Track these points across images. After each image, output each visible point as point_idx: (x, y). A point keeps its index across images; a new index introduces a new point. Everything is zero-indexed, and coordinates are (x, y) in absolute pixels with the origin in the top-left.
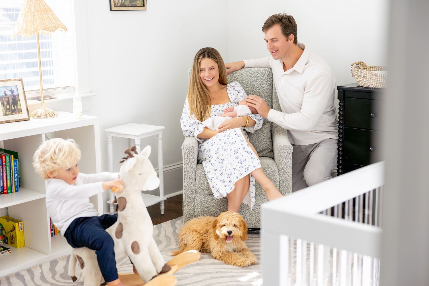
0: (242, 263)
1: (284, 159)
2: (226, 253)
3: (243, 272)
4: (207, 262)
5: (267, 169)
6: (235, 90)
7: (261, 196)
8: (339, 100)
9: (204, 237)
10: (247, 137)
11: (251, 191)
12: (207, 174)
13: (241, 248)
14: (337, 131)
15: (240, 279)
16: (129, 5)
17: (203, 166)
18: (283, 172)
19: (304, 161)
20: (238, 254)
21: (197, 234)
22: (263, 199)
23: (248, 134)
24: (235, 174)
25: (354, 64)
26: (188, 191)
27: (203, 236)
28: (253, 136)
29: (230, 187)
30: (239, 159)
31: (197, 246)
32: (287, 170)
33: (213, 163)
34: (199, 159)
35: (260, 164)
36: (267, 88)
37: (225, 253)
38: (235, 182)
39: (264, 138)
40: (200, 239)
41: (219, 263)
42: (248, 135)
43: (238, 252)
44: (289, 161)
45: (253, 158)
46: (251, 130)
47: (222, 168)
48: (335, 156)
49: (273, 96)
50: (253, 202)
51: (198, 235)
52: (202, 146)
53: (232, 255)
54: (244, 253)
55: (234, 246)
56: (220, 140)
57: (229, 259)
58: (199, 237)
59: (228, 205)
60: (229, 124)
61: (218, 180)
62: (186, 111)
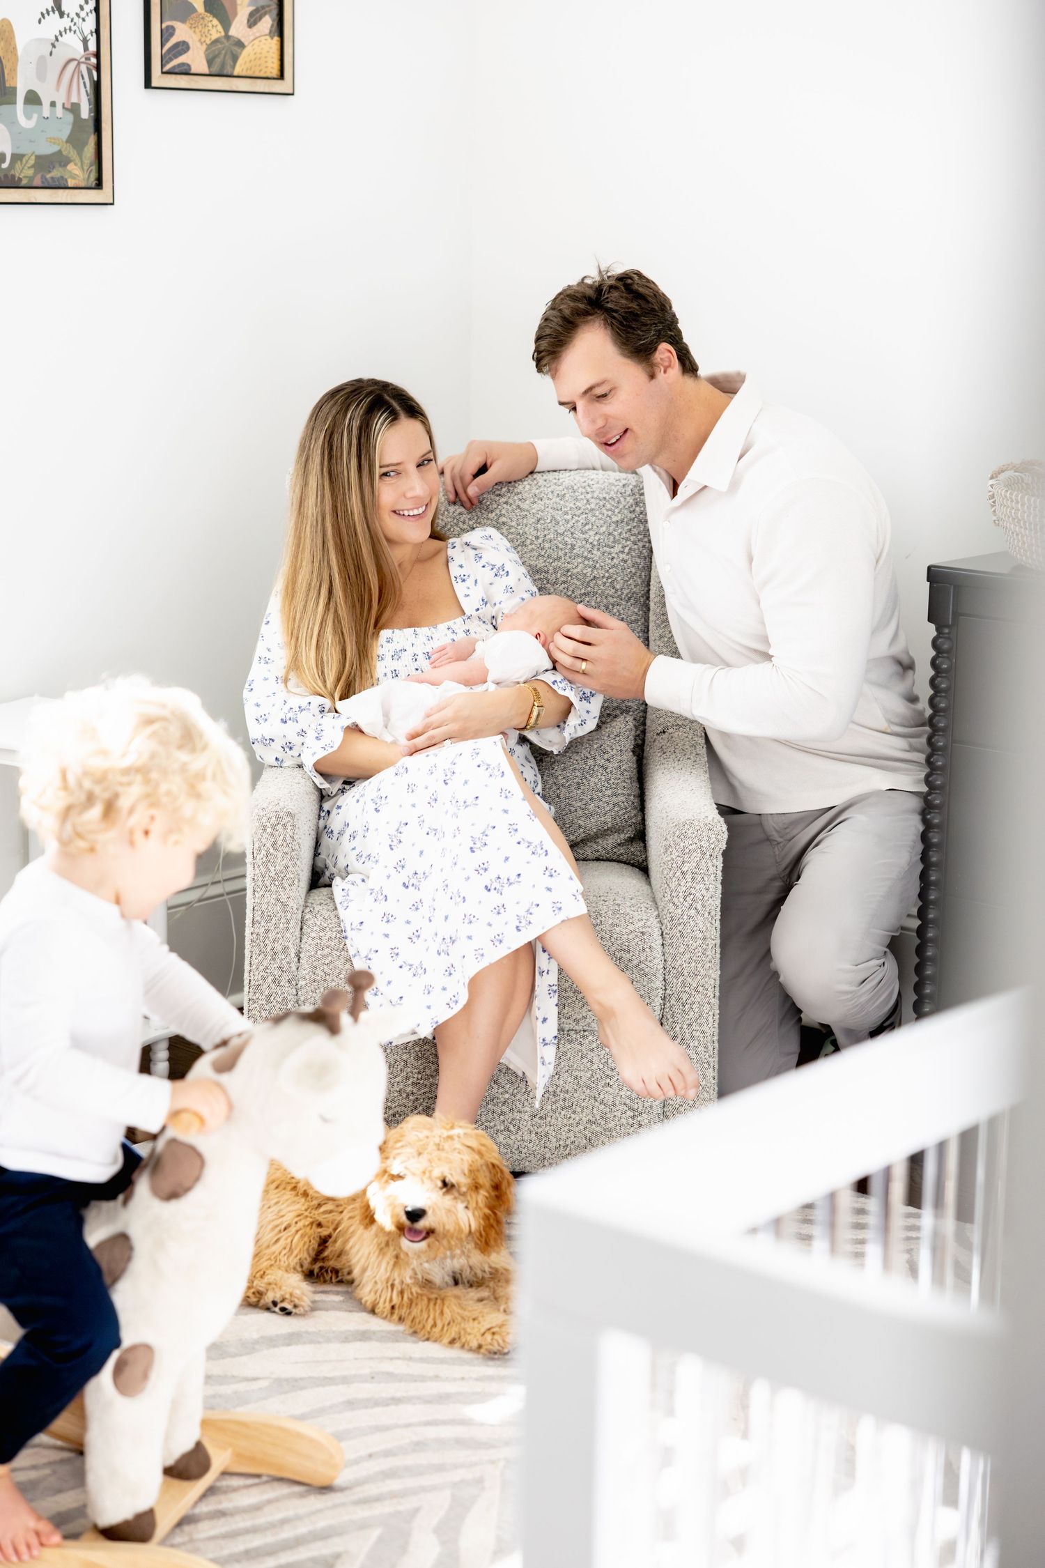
0: (488, 1337)
1: (689, 877)
2: (419, 1291)
3: (490, 1378)
4: (334, 1329)
5: (610, 922)
6: (483, 562)
7: (583, 1037)
8: (932, 626)
9: (325, 1212)
10: (531, 772)
11: (539, 1014)
12: (349, 933)
13: (487, 1269)
14: (921, 757)
15: (473, 1412)
16: (31, 178)
17: (332, 899)
18: (682, 935)
19: (778, 884)
20: (474, 1294)
21: (296, 1198)
22: (592, 1050)
23: (540, 756)
24: (470, 938)
25: (1003, 471)
26: (267, 1007)
27: (323, 1209)
28: (558, 769)
29: (447, 996)
30: (491, 874)
31: (295, 1252)
32: (701, 925)
33: (377, 889)
34: (320, 864)
35: (580, 897)
36: (625, 561)
37: (415, 1289)
38: (471, 976)
39: (608, 780)
40: (312, 1223)
41: (389, 1332)
42: (538, 766)
43: (471, 1286)
44: (708, 889)
45: (551, 873)
46: (551, 741)
47: (417, 909)
48: (911, 866)
49: (652, 595)
50: (547, 1061)
51: (301, 1205)
52: (334, 812)
53: (443, 1300)
54: (500, 1292)
55: (455, 1261)
56: (411, 788)
57: (432, 1316)
58: (307, 1213)
59: (437, 1071)
60: (454, 719)
61: (399, 961)
62: (268, 655)
